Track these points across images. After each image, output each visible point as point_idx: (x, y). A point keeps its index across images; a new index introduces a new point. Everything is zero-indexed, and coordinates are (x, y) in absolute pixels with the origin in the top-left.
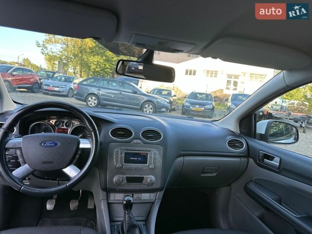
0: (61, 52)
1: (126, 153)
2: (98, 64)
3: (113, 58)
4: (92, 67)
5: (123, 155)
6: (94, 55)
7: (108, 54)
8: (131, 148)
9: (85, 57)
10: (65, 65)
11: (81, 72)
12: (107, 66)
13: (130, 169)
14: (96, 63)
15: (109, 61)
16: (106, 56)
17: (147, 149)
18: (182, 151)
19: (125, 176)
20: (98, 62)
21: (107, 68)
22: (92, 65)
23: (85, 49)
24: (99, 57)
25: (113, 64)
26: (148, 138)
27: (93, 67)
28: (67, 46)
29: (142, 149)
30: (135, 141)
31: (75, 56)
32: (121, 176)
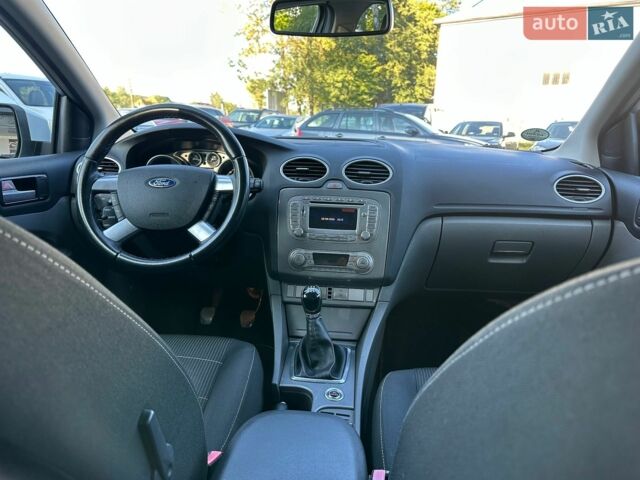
0: (273, 71)
1: (311, 208)
2: (343, 86)
3: (374, 68)
4: (332, 95)
5: (307, 212)
6: (336, 67)
7: (364, 60)
8: (322, 199)
9: (317, 75)
10: (283, 96)
11: (312, 107)
12: (362, 88)
13: (321, 240)
14: (340, 85)
15: (367, 76)
16: (359, 67)
17: (356, 201)
18: (437, 205)
19: (311, 252)
20: (343, 81)
21: (363, 93)
22: (332, 89)
23: (316, 58)
24: (346, 71)
25: (374, 83)
26: (359, 178)
27: (335, 92)
28: (283, 57)
29: (345, 200)
30: (330, 184)
31: (299, 74)
32: (303, 251)
